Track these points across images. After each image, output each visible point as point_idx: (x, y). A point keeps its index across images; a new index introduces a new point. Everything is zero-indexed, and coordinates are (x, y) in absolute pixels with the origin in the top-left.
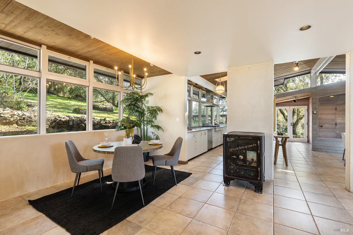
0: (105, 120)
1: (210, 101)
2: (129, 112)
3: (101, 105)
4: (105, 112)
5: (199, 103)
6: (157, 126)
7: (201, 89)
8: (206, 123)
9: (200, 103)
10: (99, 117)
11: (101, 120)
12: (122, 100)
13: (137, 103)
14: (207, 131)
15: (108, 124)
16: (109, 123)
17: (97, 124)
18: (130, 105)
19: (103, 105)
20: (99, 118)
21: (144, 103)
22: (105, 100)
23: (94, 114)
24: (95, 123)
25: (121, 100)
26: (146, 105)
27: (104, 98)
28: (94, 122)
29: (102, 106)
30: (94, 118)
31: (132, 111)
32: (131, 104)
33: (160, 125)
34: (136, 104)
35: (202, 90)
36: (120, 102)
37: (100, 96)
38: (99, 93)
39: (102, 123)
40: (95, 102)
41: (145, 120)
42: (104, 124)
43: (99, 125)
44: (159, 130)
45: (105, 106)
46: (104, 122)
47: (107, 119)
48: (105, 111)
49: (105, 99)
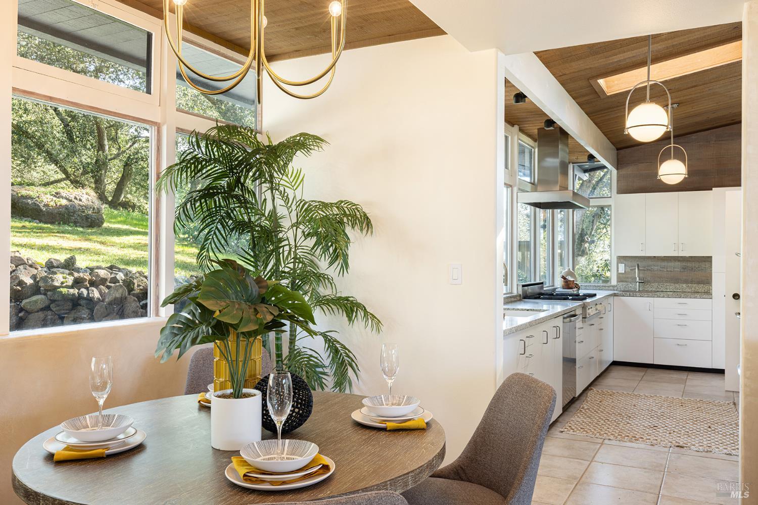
0: (69, 265)
1: (556, 182)
2: (206, 231)
3: (46, 198)
4: (67, 228)
5: (509, 189)
6: (347, 299)
7: (516, 127)
8: (533, 282)
9: (515, 189)
10: (42, 248)
11: (51, 266)
12: (170, 168)
13: (243, 185)
14: (559, 322)
15: (87, 289)
16: (93, 284)
17: (36, 289)
18: (208, 193)
19: (57, 195)
20: (41, 258)
21: (282, 182)
22: (64, 176)
23: (18, 234)
24: (21, 283)
25: (164, 166)
26: (290, 193)
27: (61, 167)
28: (17, 277)
29: (52, 204)
30: (17, 254)
31: (220, 226)
32: (216, 188)
33: (359, 297)
34: (238, 191)
35: (521, 130)
36: (158, 177)
37: (40, 160)
38: (40, 146)
39: (57, 284)
40: (20, 184)
41: (287, 270)
42: (72, 287)
43: (45, 294)
44: (350, 319)
45: (64, 202)
46: (70, 280)
47: (82, 262)
48: (67, 222)
49: (65, 171)
